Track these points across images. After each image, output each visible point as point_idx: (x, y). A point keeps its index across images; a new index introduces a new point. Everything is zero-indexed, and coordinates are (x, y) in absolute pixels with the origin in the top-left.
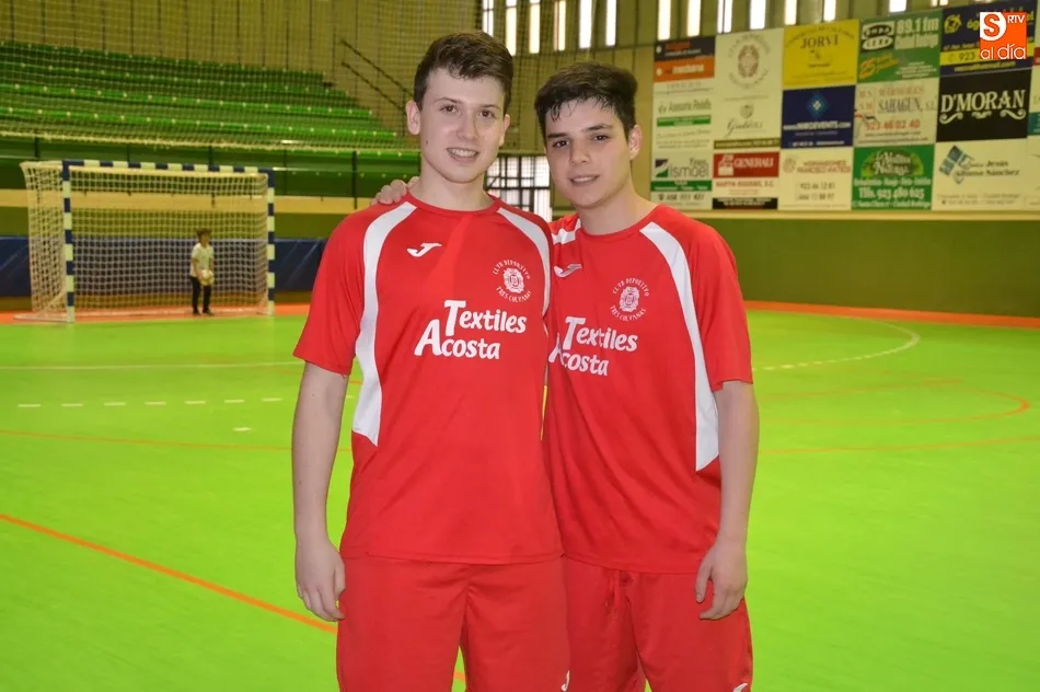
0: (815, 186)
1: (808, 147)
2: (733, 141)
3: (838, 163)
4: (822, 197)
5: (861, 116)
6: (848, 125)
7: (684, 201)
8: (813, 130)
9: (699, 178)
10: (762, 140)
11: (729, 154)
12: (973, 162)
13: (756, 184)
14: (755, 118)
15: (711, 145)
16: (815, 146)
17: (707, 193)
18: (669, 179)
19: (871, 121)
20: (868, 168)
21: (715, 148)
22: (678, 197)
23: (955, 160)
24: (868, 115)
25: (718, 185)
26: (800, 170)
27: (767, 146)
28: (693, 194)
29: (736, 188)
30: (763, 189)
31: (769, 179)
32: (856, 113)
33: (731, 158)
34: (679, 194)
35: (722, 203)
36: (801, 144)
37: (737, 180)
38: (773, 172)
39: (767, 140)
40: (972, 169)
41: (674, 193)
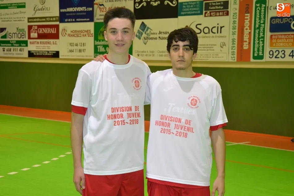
0: (77, 45)
1: (72, 22)
2: (37, 18)
3: (87, 31)
4: (80, 51)
5: (97, 4)
6: (91, 9)
7: (14, 52)
8: (74, 12)
9: (21, 39)
10: (50, 17)
11: (35, 25)
12: (152, 32)
13: (48, 43)
14: (46, 5)
15: (26, 20)
16: (76, 21)
17: (25, 48)
18: (7, 39)
19: (102, 7)
20: (101, 35)
21: (29, 22)
22: (12, 50)
23: (143, 30)
24: (101, 4)
25: (30, 43)
26: (69, 35)
27: (53, 21)
28: (19, 48)
29: (39, 45)
30: (51, 46)
31: (55, 40)
32: (95, 2)
33: (36, 28)
34: (12, 48)
35: (33, 53)
36: (69, 20)
37: (39, 41)
38: (56, 36)
39: (53, 17)
40: (152, 36)
41: (10, 48)
